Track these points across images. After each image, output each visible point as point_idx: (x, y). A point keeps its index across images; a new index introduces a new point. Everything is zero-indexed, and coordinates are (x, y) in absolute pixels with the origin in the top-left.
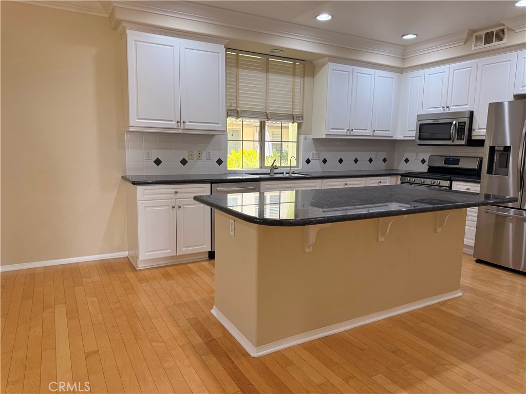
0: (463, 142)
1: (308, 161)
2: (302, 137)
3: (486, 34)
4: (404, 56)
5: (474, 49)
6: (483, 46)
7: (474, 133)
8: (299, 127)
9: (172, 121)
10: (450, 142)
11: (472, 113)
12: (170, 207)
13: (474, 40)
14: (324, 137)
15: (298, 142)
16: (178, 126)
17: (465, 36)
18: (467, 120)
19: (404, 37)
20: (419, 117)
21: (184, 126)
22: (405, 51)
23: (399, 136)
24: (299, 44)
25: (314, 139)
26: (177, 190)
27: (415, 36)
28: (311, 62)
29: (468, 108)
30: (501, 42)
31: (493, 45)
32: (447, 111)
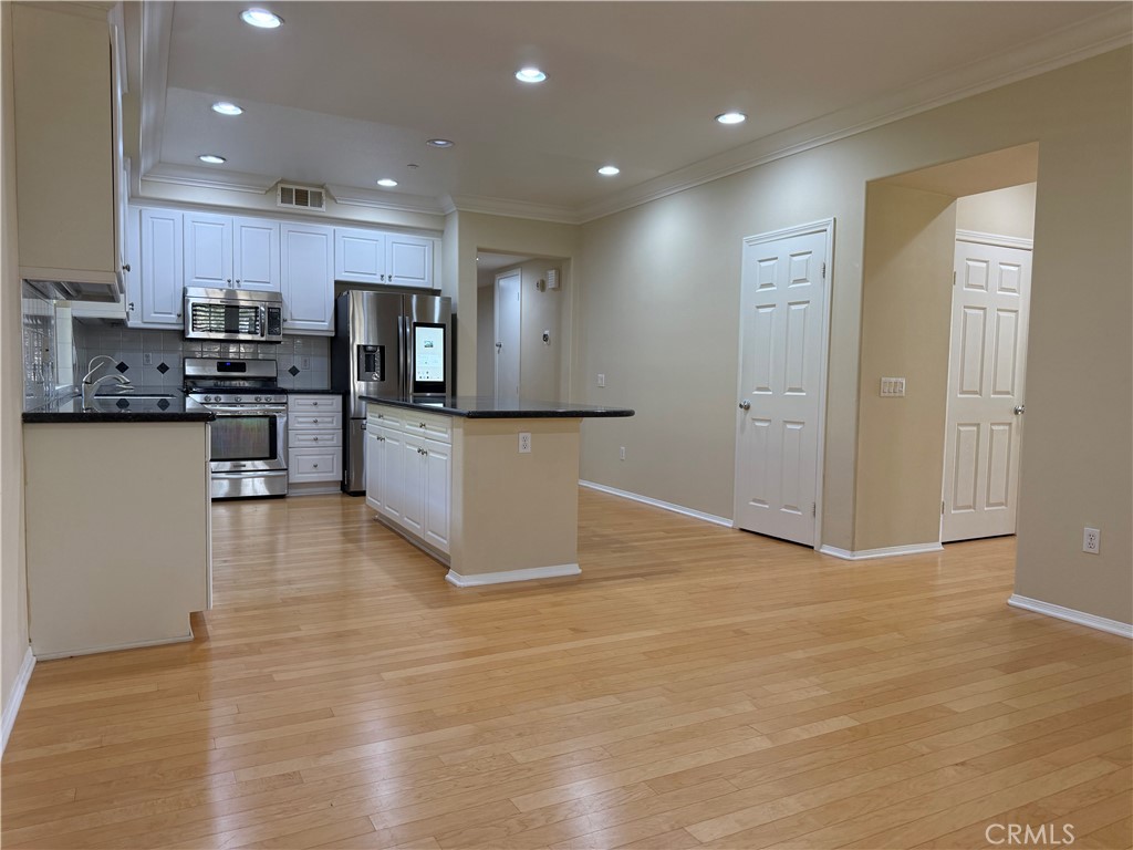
0: (279, 338)
3: (298, 191)
5: (279, 205)
6: (294, 206)
10: (256, 337)
13: (279, 192)
17: (269, 184)
18: (281, 307)
19: (203, 158)
29: (273, 287)
30: (319, 209)
31: (309, 209)
32: (236, 287)
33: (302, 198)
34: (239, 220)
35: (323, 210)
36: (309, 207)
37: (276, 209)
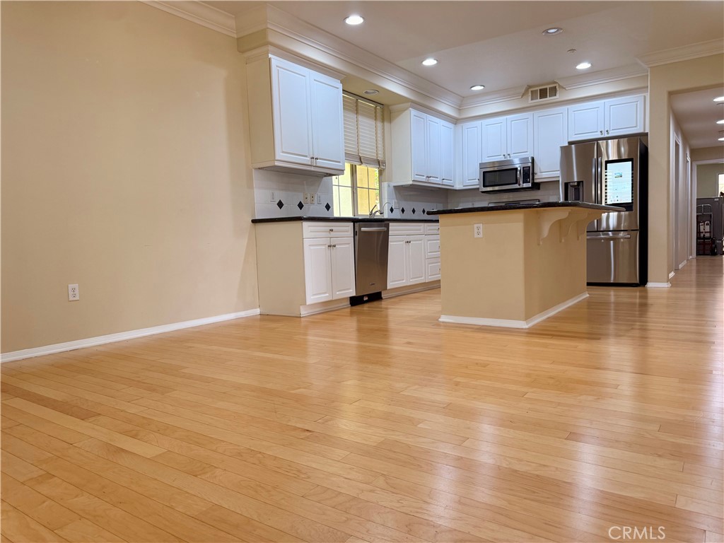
0: (530, 185)
1: (392, 210)
2: (385, 185)
3: (540, 90)
4: (460, 107)
5: (530, 102)
6: (539, 100)
7: (536, 177)
8: (381, 173)
9: (306, 156)
10: (516, 186)
11: (533, 159)
12: (327, 246)
13: (530, 94)
14: (411, 183)
15: (380, 189)
16: (311, 162)
17: (523, 90)
18: (530, 165)
19: (473, 89)
20: (482, 165)
21: (316, 163)
22: (463, 102)
23: (458, 186)
24: (394, 86)
25: (394, 187)
26: (332, 228)
27: (482, 87)
28: (388, 106)
29: (529, 155)
30: (555, 97)
31: (549, 99)
32: (508, 159)
33: (543, 93)
34: (510, 117)
35: (558, 97)
36: (548, 98)
37: (529, 105)
